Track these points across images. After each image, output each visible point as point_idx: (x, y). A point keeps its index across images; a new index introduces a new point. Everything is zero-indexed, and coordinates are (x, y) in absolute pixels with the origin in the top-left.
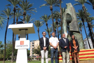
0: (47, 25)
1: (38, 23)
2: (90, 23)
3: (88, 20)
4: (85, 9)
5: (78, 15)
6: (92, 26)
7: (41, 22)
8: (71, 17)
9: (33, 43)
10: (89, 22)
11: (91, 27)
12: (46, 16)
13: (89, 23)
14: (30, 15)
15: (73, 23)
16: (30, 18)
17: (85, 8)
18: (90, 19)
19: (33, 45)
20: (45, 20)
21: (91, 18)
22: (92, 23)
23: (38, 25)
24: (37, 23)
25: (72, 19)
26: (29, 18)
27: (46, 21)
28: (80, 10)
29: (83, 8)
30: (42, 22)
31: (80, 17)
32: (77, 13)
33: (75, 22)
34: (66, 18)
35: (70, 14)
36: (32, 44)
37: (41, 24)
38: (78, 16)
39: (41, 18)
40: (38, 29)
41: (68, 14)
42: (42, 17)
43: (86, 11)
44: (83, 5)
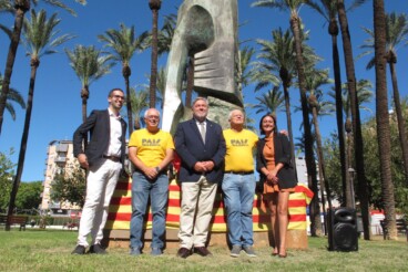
0: (127, 73)
1: (85, 61)
2: (311, 94)
3: (308, 79)
4: (300, 30)
5: (268, 50)
6: (318, 108)
7: (101, 60)
8: (211, 24)
9: (59, 153)
10: (309, 88)
11: (314, 109)
12: (128, 32)
13: (308, 93)
14: (54, 16)
15: (216, 52)
16: (50, 29)
17: (302, 27)
18: (316, 79)
19: (60, 159)
20: (120, 49)
21: (318, 73)
22: (318, 96)
23: (85, 68)
24: (82, 57)
25: (212, 33)
26: (48, 32)
27: (124, 56)
28: (281, 34)
29: (292, 23)
30: (108, 56)
31: (275, 62)
32: (268, 43)
33: (223, 50)
34: (189, 26)
35: (208, 10)
36: (56, 154)
37: (101, 68)
38: (268, 54)
39: (102, 37)
40: (86, 87)
41: (199, 9)
42: (110, 35)
43: (304, 43)
44: (294, 13)
